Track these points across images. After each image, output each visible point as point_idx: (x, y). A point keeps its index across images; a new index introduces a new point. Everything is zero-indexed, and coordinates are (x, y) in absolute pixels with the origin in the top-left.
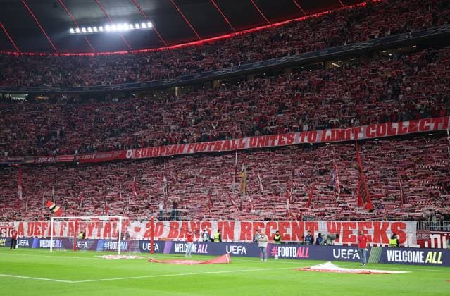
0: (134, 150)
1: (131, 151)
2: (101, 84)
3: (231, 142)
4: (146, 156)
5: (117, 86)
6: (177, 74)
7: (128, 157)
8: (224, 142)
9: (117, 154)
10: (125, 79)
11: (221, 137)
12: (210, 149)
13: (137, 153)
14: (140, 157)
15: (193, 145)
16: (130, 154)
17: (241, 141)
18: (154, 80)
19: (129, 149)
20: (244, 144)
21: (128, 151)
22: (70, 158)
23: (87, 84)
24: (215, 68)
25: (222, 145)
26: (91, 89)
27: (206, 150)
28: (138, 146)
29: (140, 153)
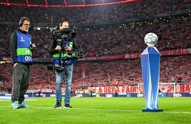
0: (129, 54)
1: (128, 55)
2: (95, 21)
3: (181, 50)
4: (136, 57)
5: (103, 22)
6: (136, 17)
7: (126, 57)
8: (178, 50)
9: (120, 56)
10: (107, 19)
11: (176, 48)
12: (171, 53)
13: (131, 56)
14: (133, 57)
15: (161, 52)
16: (127, 56)
17: (187, 50)
18: (123, 19)
19: (126, 54)
20: (188, 52)
21: (126, 55)
22: (95, 58)
23: (88, 21)
24: (156, 14)
25: (177, 52)
26: (90, 24)
27: (169, 54)
28: (131, 53)
29: (133, 56)
